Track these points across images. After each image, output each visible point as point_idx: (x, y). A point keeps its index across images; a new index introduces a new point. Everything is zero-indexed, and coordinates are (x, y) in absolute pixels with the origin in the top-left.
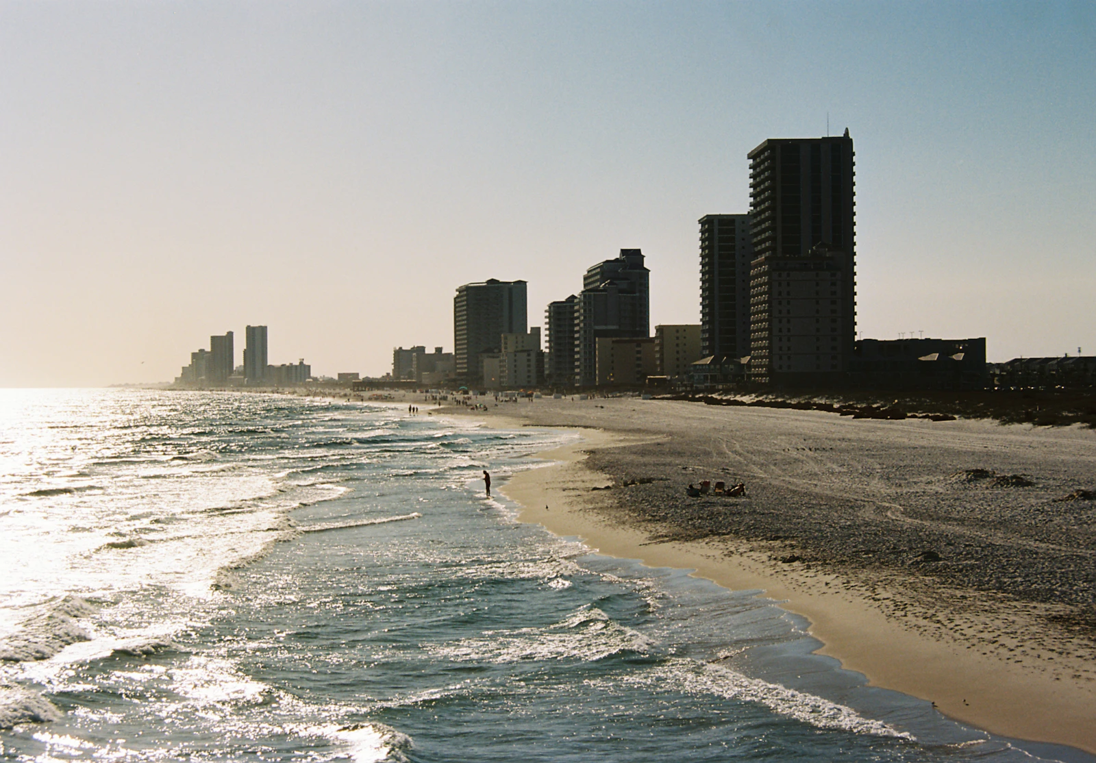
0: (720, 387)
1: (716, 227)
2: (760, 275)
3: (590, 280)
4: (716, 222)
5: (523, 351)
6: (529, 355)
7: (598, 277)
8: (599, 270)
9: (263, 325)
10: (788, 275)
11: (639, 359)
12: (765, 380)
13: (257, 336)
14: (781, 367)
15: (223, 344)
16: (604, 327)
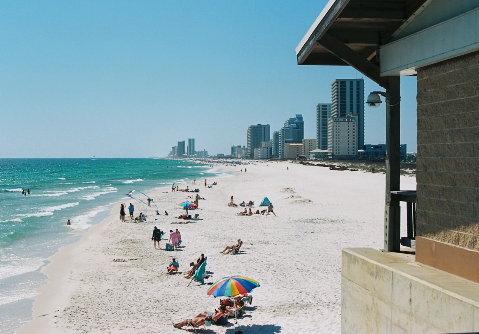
0: (319, 159)
1: (321, 108)
2: (331, 123)
3: (286, 125)
4: (321, 106)
5: (265, 147)
6: (267, 148)
7: (288, 124)
8: (288, 121)
9: (193, 138)
10: (339, 123)
11: (298, 150)
12: (331, 157)
13: (192, 142)
14: (336, 153)
15: (181, 144)
16: (288, 140)
